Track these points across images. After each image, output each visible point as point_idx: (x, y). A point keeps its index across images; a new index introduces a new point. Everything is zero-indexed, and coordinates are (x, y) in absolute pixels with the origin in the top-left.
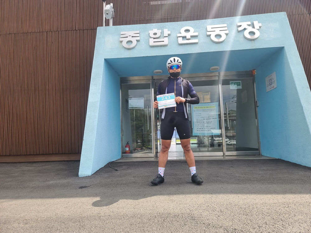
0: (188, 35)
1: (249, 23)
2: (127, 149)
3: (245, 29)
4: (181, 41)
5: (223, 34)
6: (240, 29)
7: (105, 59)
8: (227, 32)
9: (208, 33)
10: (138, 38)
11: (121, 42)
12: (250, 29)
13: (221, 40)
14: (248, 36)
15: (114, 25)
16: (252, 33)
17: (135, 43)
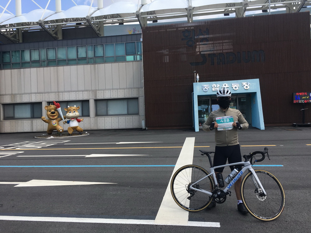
1: (246, 83)
5: (237, 87)
6: (243, 85)
7: (198, 95)
8: (239, 86)
9: (232, 86)
11: (203, 89)
12: (246, 85)
13: (236, 89)
14: (246, 88)
15: (199, 81)
16: (247, 87)
17: (207, 89)
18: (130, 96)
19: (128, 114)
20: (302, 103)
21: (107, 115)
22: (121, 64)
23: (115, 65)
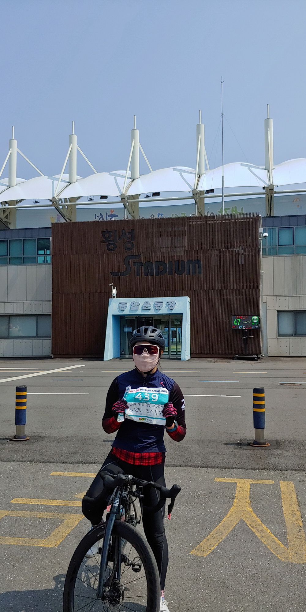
0: (147, 305)
2: (123, 353)
3: (170, 304)
4: (144, 308)
5: (160, 306)
6: (168, 304)
7: (113, 315)
9: (155, 305)
10: (126, 306)
11: (119, 307)
13: (160, 309)
14: (170, 308)
15: (116, 298)
16: (172, 306)
17: (125, 307)
18: (40, 312)
19: (37, 337)
20: (242, 329)
21: (8, 337)
22: (29, 267)
23: (22, 269)
